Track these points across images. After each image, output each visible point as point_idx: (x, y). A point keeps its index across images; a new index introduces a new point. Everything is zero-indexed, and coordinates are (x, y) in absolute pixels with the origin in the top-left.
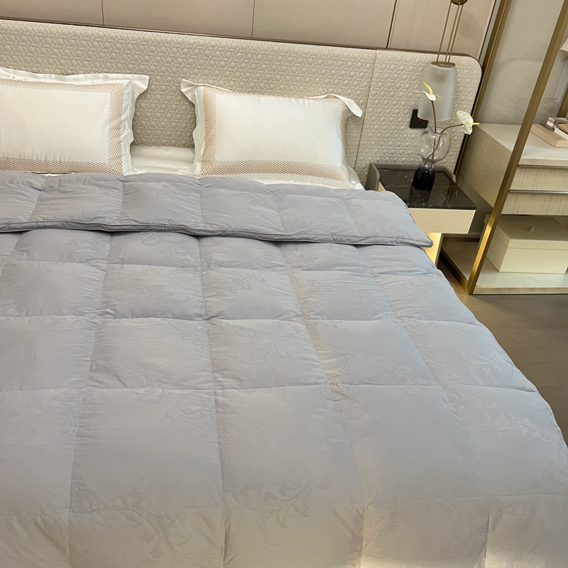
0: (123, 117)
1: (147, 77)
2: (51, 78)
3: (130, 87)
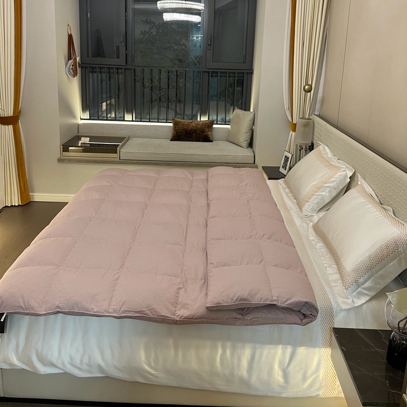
0: (326, 185)
1: (354, 170)
3: (344, 173)
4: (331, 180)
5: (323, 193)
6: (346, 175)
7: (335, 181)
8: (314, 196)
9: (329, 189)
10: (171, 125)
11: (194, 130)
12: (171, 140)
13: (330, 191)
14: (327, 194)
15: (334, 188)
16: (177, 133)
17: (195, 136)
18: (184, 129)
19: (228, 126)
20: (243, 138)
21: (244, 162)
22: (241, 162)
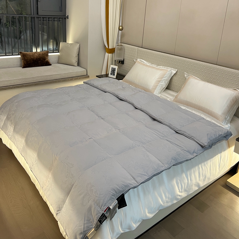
0: (163, 79)
1: (177, 70)
2: (155, 66)
3: (171, 71)
4: (165, 76)
5: (162, 83)
6: (172, 73)
7: (166, 76)
8: (158, 86)
9: (164, 81)
10: (20, 56)
11: (39, 59)
12: (23, 68)
13: (165, 82)
14: (164, 84)
15: (167, 80)
16: (27, 62)
17: (40, 62)
18: (32, 59)
19: (58, 54)
20: (74, 60)
21: (82, 75)
22: (80, 75)
